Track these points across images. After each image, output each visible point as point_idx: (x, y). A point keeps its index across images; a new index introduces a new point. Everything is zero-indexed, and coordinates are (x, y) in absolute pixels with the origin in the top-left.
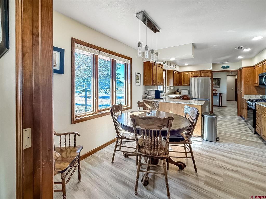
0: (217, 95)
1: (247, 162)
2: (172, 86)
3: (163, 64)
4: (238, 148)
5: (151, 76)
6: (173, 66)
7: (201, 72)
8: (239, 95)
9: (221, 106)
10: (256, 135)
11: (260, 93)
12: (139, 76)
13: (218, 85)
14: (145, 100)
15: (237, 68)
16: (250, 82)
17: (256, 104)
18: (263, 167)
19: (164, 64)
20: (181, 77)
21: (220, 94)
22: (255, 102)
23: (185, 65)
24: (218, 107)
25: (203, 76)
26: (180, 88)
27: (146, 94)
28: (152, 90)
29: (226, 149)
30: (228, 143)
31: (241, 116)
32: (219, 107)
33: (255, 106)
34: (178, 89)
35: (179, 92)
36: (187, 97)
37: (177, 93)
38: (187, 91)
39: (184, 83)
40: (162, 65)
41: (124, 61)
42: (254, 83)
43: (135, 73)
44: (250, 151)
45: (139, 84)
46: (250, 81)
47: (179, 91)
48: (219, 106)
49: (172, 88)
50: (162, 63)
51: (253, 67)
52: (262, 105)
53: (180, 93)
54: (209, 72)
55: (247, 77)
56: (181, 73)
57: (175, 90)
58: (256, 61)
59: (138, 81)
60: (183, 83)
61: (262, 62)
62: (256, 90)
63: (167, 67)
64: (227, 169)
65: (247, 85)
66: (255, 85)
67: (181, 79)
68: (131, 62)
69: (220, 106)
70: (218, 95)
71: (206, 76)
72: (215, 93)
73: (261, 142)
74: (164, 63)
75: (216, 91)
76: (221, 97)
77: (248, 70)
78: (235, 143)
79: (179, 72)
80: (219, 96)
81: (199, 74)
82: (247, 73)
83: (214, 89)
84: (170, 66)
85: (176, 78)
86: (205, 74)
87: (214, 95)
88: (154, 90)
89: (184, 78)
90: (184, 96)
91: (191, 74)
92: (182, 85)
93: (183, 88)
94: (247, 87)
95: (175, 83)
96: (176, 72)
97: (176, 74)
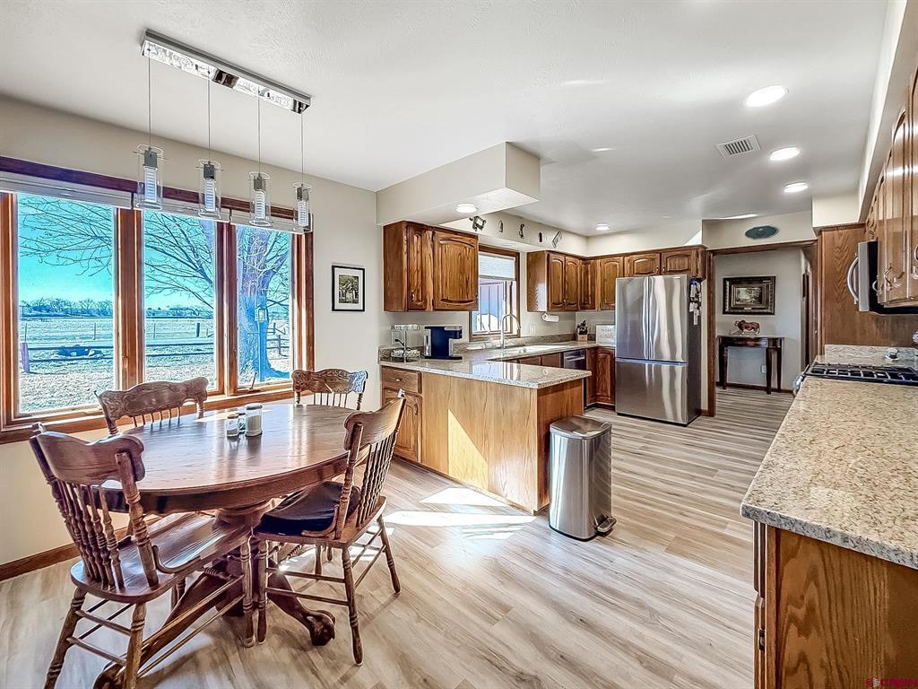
0: (756, 346)
6: (540, 234)
7: (665, 255)
9: (779, 390)
12: (356, 277)
13: (765, 304)
21: (774, 340)
23: (599, 229)
24: (763, 395)
27: (397, 340)
32: (769, 393)
34: (584, 324)
35: (585, 333)
36: (609, 353)
37: (580, 337)
38: (614, 331)
39: (603, 299)
43: (333, 267)
45: (357, 306)
47: (586, 331)
48: (768, 390)
49: (550, 318)
53: (592, 338)
54: (694, 253)
55: (838, 270)
56: (592, 261)
57: (574, 327)
59: (350, 295)
60: (598, 299)
62: (874, 326)
65: (839, 306)
67: (593, 284)
69: (774, 390)
70: (764, 343)
72: (753, 337)
75: (756, 327)
76: (779, 352)
77: (842, 238)
79: (582, 259)
81: (659, 262)
83: (748, 319)
84: (522, 236)
85: (565, 282)
86: (677, 262)
87: (746, 345)
88: (426, 328)
89: (603, 281)
90: (596, 349)
91: (627, 266)
92: (597, 305)
93: (599, 321)
94: (839, 311)
95: (556, 300)
96: (562, 258)
97: (564, 266)
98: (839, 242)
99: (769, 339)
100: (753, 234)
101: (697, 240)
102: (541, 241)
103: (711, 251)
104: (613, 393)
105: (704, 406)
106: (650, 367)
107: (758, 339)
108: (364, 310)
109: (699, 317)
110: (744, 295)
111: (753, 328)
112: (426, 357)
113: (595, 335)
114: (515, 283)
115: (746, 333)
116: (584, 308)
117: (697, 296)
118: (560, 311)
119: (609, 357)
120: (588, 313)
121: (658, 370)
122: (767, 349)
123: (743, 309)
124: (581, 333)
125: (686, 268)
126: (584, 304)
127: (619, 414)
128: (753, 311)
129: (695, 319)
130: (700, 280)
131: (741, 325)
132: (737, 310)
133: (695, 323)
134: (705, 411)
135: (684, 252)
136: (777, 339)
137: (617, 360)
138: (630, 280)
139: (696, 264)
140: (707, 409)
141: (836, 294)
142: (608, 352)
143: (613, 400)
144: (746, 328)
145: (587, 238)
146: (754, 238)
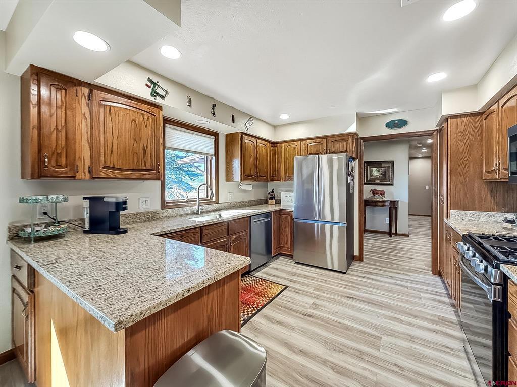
0: (384, 205)
6: (233, 117)
7: (329, 140)
8: (436, 208)
9: (396, 234)
11: (505, 207)
13: (387, 179)
16: (471, 169)
20: (279, 157)
24: (386, 238)
27: (45, 213)
31: (440, 274)
32: (390, 237)
34: (272, 192)
37: (269, 201)
39: (286, 173)
42: (484, 172)
46: (471, 165)
47: (275, 197)
48: (390, 234)
51: (482, 113)
53: (278, 202)
54: (350, 138)
55: (461, 150)
56: (278, 144)
60: (283, 173)
62: (489, 195)
65: (461, 179)
66: (490, 176)
67: (279, 162)
69: (393, 234)
70: (388, 204)
71: (340, 152)
72: (381, 200)
75: (382, 193)
76: (396, 209)
77: (464, 125)
79: (273, 144)
81: (326, 145)
82: (460, 138)
83: (378, 188)
84: (214, 114)
85: (256, 159)
86: (338, 144)
87: (378, 206)
88: (85, 198)
89: (286, 159)
90: (280, 211)
91: (303, 148)
92: (282, 178)
93: (284, 189)
94: (462, 183)
95: (248, 173)
96: (254, 140)
97: (256, 147)
98: (462, 128)
99: (391, 202)
100: (390, 125)
101: (353, 128)
102: (233, 122)
103: (361, 138)
104: (292, 245)
105: (357, 253)
106: (318, 225)
107: (384, 202)
109: (354, 187)
110: (375, 172)
111: (381, 194)
112: (85, 232)
113: (280, 200)
114: (214, 158)
115: (378, 198)
116: (272, 180)
117: (352, 171)
118: (253, 182)
119: (289, 217)
120: (275, 183)
121: (323, 228)
122: (390, 208)
123: (374, 181)
124: (271, 198)
125: (345, 150)
126: (273, 177)
127: (296, 262)
128: (381, 183)
129: (351, 188)
130: (354, 159)
131: (374, 192)
132: (371, 183)
133: (351, 192)
134: (357, 257)
135: (343, 137)
136: (395, 201)
137: (295, 220)
138: (305, 159)
139: (351, 146)
140: (358, 255)
141: (459, 169)
142: (289, 214)
143: (292, 251)
144: (377, 194)
145: (275, 127)
146: (392, 128)
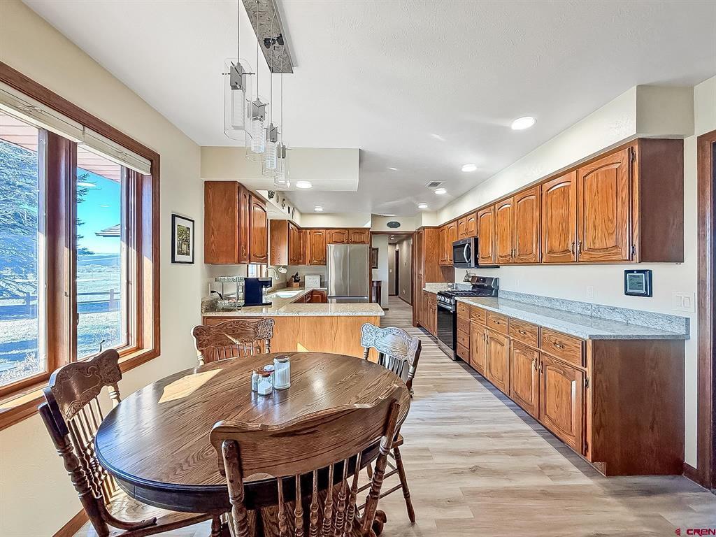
1: (479, 435)
2: (284, 267)
3: (268, 199)
4: (449, 404)
5: (234, 232)
6: (289, 208)
7: (351, 232)
8: (415, 283)
10: (457, 364)
12: (189, 229)
13: (374, 262)
14: (213, 314)
15: (412, 228)
16: (435, 258)
17: (456, 301)
18: (503, 435)
19: (270, 200)
20: (305, 242)
21: (378, 282)
22: (456, 298)
23: (316, 209)
25: (355, 242)
26: (302, 270)
27: (212, 292)
28: (235, 278)
29: (432, 413)
30: (431, 396)
31: (419, 326)
33: (455, 305)
34: (297, 274)
35: (298, 281)
36: (320, 294)
37: (294, 284)
38: (318, 279)
39: (311, 257)
40: (264, 202)
41: (123, 160)
42: (440, 260)
43: (174, 216)
44: (469, 403)
45: (189, 259)
46: (435, 256)
49: (283, 271)
50: (265, 194)
51: (439, 227)
52: (471, 303)
53: (302, 285)
54: (366, 232)
55: (430, 247)
56: (304, 230)
57: (289, 277)
58: (445, 217)
59: (184, 247)
60: (308, 258)
61: (457, 220)
62: (442, 273)
63: (276, 211)
64: (462, 473)
65: (430, 264)
66: (443, 263)
67: (305, 247)
68: (155, 170)
70: (375, 284)
71: (359, 243)
73: (469, 376)
74: (271, 196)
77: (431, 232)
78: (439, 392)
79: (300, 229)
80: (377, 287)
81: (347, 236)
82: (430, 240)
84: (283, 207)
86: (358, 237)
90: (312, 291)
91: (328, 237)
92: (307, 262)
93: (307, 272)
94: (431, 267)
98: (430, 234)
100: (390, 225)
101: (369, 225)
102: (289, 212)
108: (193, 263)
113: (305, 283)
116: (298, 263)
120: (301, 266)
124: (296, 281)
141: (430, 259)
145: (302, 214)
146: (390, 227)
